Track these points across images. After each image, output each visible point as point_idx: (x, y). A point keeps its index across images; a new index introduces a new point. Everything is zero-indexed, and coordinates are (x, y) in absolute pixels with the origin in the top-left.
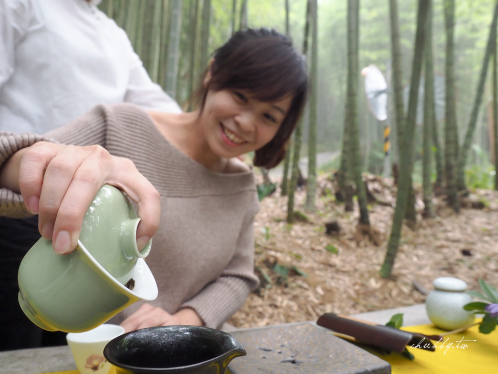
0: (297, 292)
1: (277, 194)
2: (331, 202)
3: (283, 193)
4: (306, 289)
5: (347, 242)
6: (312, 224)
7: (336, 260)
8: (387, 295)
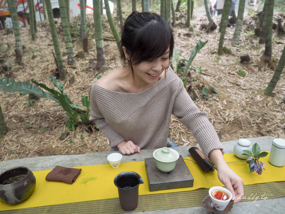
0: (212, 103)
1: (217, 31)
2: (251, 36)
3: (220, 30)
4: (218, 101)
5: (253, 68)
6: (233, 55)
7: (241, 81)
8: (265, 105)
